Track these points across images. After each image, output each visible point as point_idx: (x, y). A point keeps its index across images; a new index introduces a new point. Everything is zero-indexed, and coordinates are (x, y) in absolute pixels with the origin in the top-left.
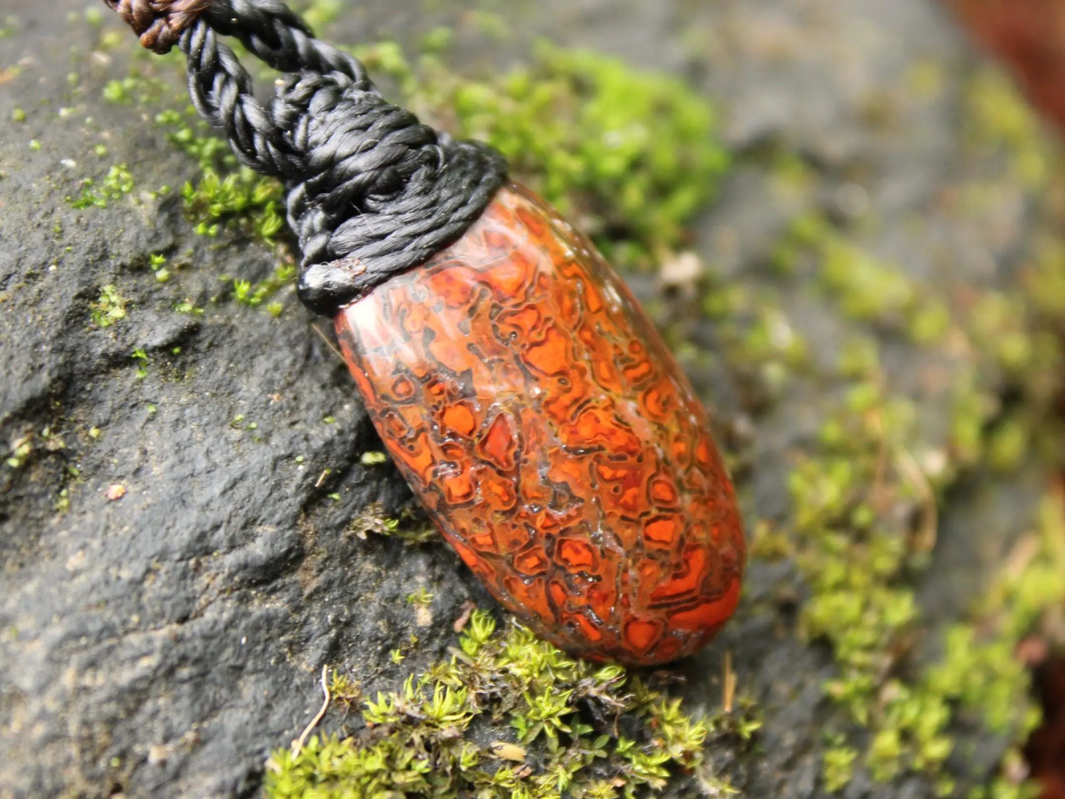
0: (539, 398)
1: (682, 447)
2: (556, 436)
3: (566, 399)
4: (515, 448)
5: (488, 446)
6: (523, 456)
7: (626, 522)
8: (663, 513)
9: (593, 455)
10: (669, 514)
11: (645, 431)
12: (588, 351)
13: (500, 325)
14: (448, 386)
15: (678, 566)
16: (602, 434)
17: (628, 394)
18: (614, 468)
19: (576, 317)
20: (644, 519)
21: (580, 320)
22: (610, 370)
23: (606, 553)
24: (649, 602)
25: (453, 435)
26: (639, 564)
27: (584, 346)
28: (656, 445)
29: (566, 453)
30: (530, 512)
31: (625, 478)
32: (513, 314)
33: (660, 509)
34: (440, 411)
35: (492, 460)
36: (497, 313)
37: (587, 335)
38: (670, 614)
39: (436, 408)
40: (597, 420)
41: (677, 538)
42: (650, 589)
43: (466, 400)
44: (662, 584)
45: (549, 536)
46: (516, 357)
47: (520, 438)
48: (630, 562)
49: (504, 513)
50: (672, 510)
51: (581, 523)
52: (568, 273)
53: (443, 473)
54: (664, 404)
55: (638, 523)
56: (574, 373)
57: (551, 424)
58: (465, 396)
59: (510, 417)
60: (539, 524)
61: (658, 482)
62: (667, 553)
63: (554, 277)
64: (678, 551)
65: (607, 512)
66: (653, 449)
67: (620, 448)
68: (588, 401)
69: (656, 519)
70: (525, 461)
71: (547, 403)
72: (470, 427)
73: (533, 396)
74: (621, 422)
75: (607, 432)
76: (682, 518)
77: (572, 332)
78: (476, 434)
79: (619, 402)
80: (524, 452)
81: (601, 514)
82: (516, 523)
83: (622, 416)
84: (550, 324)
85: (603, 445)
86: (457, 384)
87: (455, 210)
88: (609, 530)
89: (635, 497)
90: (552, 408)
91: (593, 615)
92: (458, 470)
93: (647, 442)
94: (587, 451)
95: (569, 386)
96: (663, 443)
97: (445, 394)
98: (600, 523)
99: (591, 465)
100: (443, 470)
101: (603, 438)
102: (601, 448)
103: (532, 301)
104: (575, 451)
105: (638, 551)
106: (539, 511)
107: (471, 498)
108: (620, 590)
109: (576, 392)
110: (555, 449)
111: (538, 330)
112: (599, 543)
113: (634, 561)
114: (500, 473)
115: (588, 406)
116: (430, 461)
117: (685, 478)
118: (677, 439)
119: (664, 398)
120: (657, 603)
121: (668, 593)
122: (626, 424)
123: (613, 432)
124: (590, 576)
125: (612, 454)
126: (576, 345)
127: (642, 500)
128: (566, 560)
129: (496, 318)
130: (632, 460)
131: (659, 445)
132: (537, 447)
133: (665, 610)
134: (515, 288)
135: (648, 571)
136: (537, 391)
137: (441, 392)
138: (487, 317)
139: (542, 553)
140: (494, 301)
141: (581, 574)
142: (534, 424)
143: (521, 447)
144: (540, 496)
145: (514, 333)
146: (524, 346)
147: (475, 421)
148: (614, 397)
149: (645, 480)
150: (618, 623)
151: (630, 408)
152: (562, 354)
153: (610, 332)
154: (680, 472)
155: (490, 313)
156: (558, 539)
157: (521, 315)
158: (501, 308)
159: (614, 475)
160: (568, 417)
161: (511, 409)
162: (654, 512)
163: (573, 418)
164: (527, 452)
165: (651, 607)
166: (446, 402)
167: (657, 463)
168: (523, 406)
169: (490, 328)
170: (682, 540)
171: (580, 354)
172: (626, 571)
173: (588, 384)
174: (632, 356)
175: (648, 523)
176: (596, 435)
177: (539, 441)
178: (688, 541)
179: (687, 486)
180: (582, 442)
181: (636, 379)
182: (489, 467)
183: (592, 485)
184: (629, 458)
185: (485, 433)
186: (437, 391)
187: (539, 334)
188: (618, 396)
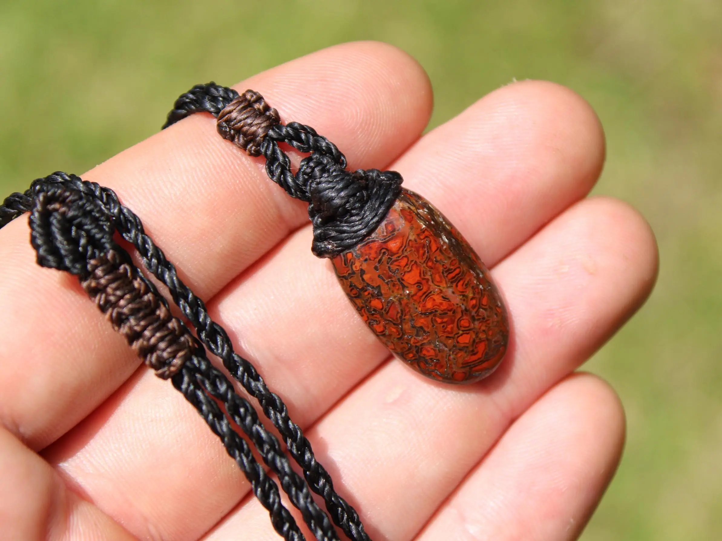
0: (409, 294)
1: (474, 302)
2: (416, 309)
3: (420, 294)
4: (399, 315)
5: (389, 314)
6: (403, 317)
7: (448, 338)
8: (465, 332)
9: (432, 314)
10: (468, 332)
11: (456, 299)
12: (430, 271)
13: (391, 266)
14: (371, 292)
15: (473, 351)
16: (436, 305)
17: (449, 285)
18: (442, 318)
19: (425, 257)
20: (456, 336)
21: (427, 258)
22: (440, 277)
23: (441, 351)
24: (461, 366)
25: (374, 310)
26: (455, 353)
27: (428, 269)
28: (461, 305)
29: (421, 315)
30: (408, 338)
31: (447, 321)
32: (396, 261)
33: (463, 331)
34: (369, 301)
35: (391, 319)
36: (390, 261)
37: (430, 264)
38: (471, 368)
39: (367, 300)
40: (434, 300)
41: (472, 340)
42: (461, 361)
43: (379, 297)
44: (466, 359)
45: (416, 346)
46: (399, 279)
47: (402, 311)
48: (451, 352)
49: (398, 338)
50: (469, 330)
51: (429, 341)
52: (422, 237)
53: (373, 323)
54: (466, 285)
55: (453, 338)
56: (424, 282)
57: (414, 304)
58: (378, 296)
59: (397, 303)
60: (412, 342)
61: (463, 319)
62: (467, 347)
63: (415, 240)
64: (473, 345)
65: (440, 335)
66: (460, 306)
67: (444, 310)
68: (431, 292)
69: (462, 335)
70: (404, 319)
71: (412, 296)
72: (381, 307)
73: (406, 294)
74: (445, 298)
75: (438, 304)
76: (474, 332)
77: (423, 264)
78: (384, 309)
79: (444, 290)
80: (403, 316)
81: (437, 337)
82: (403, 342)
83: (446, 296)
84: (413, 263)
85: (437, 309)
86: (374, 291)
87: (372, 219)
88: (441, 342)
89: (452, 328)
90: (415, 298)
91: (438, 372)
92: (378, 323)
93: (457, 304)
94: (430, 313)
95: (422, 288)
96: (465, 303)
97: (370, 295)
98: (437, 340)
99: (432, 318)
100: (373, 322)
101: (437, 307)
102: (436, 311)
103: (405, 254)
104: (425, 314)
105: (454, 348)
106: (411, 337)
107: (384, 333)
108: (448, 363)
109: (424, 290)
110: (417, 314)
111: (408, 266)
112: (438, 347)
113: (453, 352)
114: (394, 324)
115: (429, 295)
116: (367, 319)
117: (475, 315)
118: (472, 299)
119: (466, 282)
120: (464, 366)
121: (469, 361)
122: (448, 299)
123: (441, 304)
124: (434, 360)
125: (441, 312)
126: (424, 270)
127: (455, 328)
128: (425, 355)
129: (390, 264)
130: (450, 313)
131: (463, 304)
132: (409, 314)
133: (468, 368)
134: (398, 249)
135: (459, 355)
136: (408, 292)
137: (369, 294)
138: (386, 263)
139: (414, 352)
140: (388, 256)
141: (431, 359)
142: (407, 305)
143: (402, 314)
144: (411, 332)
145: (397, 269)
146: (402, 274)
147: (383, 305)
148: (442, 289)
149: (456, 320)
150: (449, 374)
151: (449, 292)
152: (418, 275)
153: (441, 259)
154: (473, 313)
155: (387, 262)
156: (420, 347)
157: (400, 261)
158: (391, 259)
159: (442, 321)
160: (421, 300)
161: (397, 300)
162: (461, 332)
163: (423, 301)
164: (405, 316)
165: (462, 367)
166: (371, 298)
167: (462, 312)
168: (402, 298)
169: (387, 268)
170: (474, 341)
171: (426, 273)
172: (450, 356)
173: (430, 285)
174: (452, 267)
175: (458, 337)
176: (433, 307)
177: (409, 311)
178: (477, 341)
179: (477, 318)
180: (428, 310)
181: (453, 278)
182: (389, 322)
183: (433, 326)
184: (449, 312)
185: (387, 309)
186: (367, 294)
187: (408, 268)
188: (444, 288)
